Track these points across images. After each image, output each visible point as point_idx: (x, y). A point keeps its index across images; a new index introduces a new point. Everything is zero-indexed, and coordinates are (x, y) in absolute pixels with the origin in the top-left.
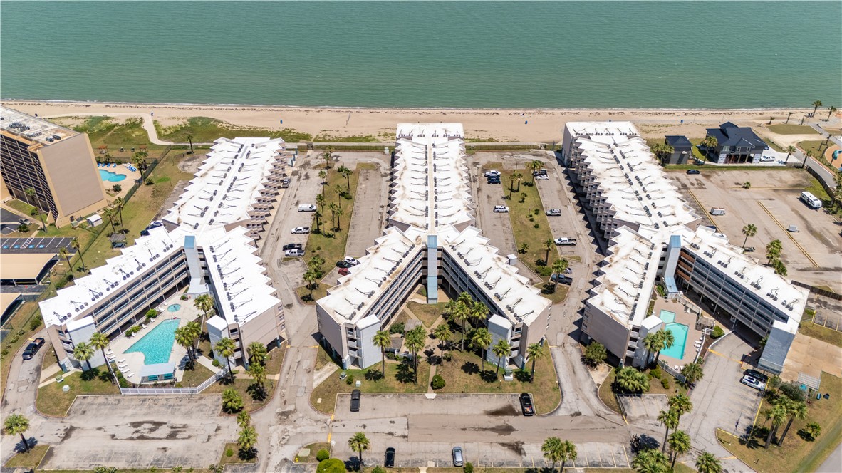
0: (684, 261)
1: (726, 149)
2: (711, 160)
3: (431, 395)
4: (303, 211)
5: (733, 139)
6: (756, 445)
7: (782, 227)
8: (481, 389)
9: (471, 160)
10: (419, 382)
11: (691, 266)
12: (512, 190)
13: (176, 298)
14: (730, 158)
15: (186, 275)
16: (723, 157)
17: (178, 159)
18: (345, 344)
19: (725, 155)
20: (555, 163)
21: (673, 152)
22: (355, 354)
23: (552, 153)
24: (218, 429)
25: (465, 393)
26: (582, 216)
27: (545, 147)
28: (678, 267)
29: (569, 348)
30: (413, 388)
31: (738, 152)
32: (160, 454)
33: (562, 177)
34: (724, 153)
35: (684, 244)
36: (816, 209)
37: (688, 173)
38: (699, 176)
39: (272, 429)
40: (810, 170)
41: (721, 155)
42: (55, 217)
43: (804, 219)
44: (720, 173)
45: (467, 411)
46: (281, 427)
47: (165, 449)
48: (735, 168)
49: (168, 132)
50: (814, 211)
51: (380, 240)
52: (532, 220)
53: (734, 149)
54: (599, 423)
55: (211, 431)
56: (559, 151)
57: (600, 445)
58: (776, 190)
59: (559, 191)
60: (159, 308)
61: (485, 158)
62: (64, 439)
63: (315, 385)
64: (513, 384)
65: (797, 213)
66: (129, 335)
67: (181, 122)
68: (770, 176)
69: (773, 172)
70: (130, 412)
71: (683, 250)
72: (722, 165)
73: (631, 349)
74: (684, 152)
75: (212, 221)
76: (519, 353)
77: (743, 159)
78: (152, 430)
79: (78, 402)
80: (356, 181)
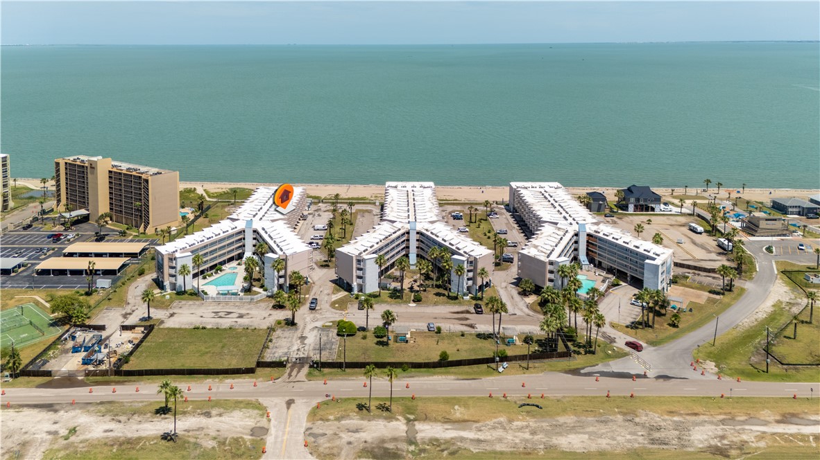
0: (591, 243)
1: (632, 200)
2: (622, 209)
3: (413, 305)
4: (318, 230)
5: (636, 194)
6: (637, 328)
7: (673, 242)
8: (447, 303)
9: (441, 209)
10: (404, 299)
11: (596, 245)
12: (471, 222)
13: (234, 264)
14: (637, 208)
15: (240, 251)
16: (631, 207)
17: (223, 207)
18: (355, 274)
19: (633, 205)
20: (505, 211)
21: (592, 202)
22: (360, 281)
23: (503, 206)
24: (270, 315)
25: (436, 304)
26: (523, 234)
27: (497, 203)
28: (587, 249)
29: (509, 289)
30: (400, 301)
31: (641, 203)
32: (234, 324)
33: (509, 218)
34: (632, 203)
35: (588, 231)
36: (700, 233)
37: (605, 216)
38: (614, 218)
39: (306, 315)
40: (699, 216)
41: (630, 205)
42: (145, 227)
43: (690, 238)
44: (630, 217)
45: (437, 311)
46: (312, 315)
47: (236, 322)
48: (642, 215)
49: (215, 195)
50: (699, 235)
51: (377, 227)
52: (485, 235)
53: (638, 200)
54: (528, 318)
55: (266, 315)
56: (508, 205)
57: (528, 326)
58: (671, 225)
59: (506, 224)
60: (223, 267)
61: (450, 208)
62: (169, 317)
63: (333, 300)
64: (468, 301)
65: (686, 235)
66: (204, 278)
67: (224, 190)
68: (668, 218)
69: (671, 217)
70: (211, 308)
71: (589, 235)
72: (632, 212)
73: (551, 280)
74: (601, 202)
75: (261, 219)
76: (473, 283)
77: (647, 209)
78: (226, 315)
79: (175, 304)
80: (356, 218)
